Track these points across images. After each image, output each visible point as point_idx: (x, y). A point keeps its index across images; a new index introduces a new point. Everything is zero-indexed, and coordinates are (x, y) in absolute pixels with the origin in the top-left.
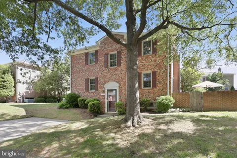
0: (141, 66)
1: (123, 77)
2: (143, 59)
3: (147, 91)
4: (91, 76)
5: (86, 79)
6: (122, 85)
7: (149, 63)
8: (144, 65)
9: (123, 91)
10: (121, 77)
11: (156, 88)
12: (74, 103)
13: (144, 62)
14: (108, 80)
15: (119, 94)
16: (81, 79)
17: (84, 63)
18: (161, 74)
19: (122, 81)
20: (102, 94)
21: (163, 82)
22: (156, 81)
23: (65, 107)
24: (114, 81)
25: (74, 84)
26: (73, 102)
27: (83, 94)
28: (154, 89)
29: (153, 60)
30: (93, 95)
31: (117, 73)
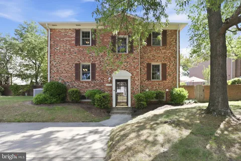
0: (151, 56)
1: (136, 66)
2: (153, 49)
3: (157, 83)
4: (84, 61)
5: (76, 64)
6: (135, 74)
7: (159, 55)
8: (154, 56)
9: (136, 82)
10: (133, 65)
11: (166, 80)
12: (61, 96)
13: (153, 53)
14: (116, 68)
15: (131, 85)
16: (68, 64)
17: (74, 42)
18: (171, 67)
19: (135, 71)
20: (107, 85)
21: (172, 75)
22: (166, 73)
23: (49, 102)
24: (124, 70)
25: (55, 69)
26: (59, 95)
27: (72, 84)
28: (164, 81)
29: (163, 52)
30: (88, 86)
31: (128, 60)
